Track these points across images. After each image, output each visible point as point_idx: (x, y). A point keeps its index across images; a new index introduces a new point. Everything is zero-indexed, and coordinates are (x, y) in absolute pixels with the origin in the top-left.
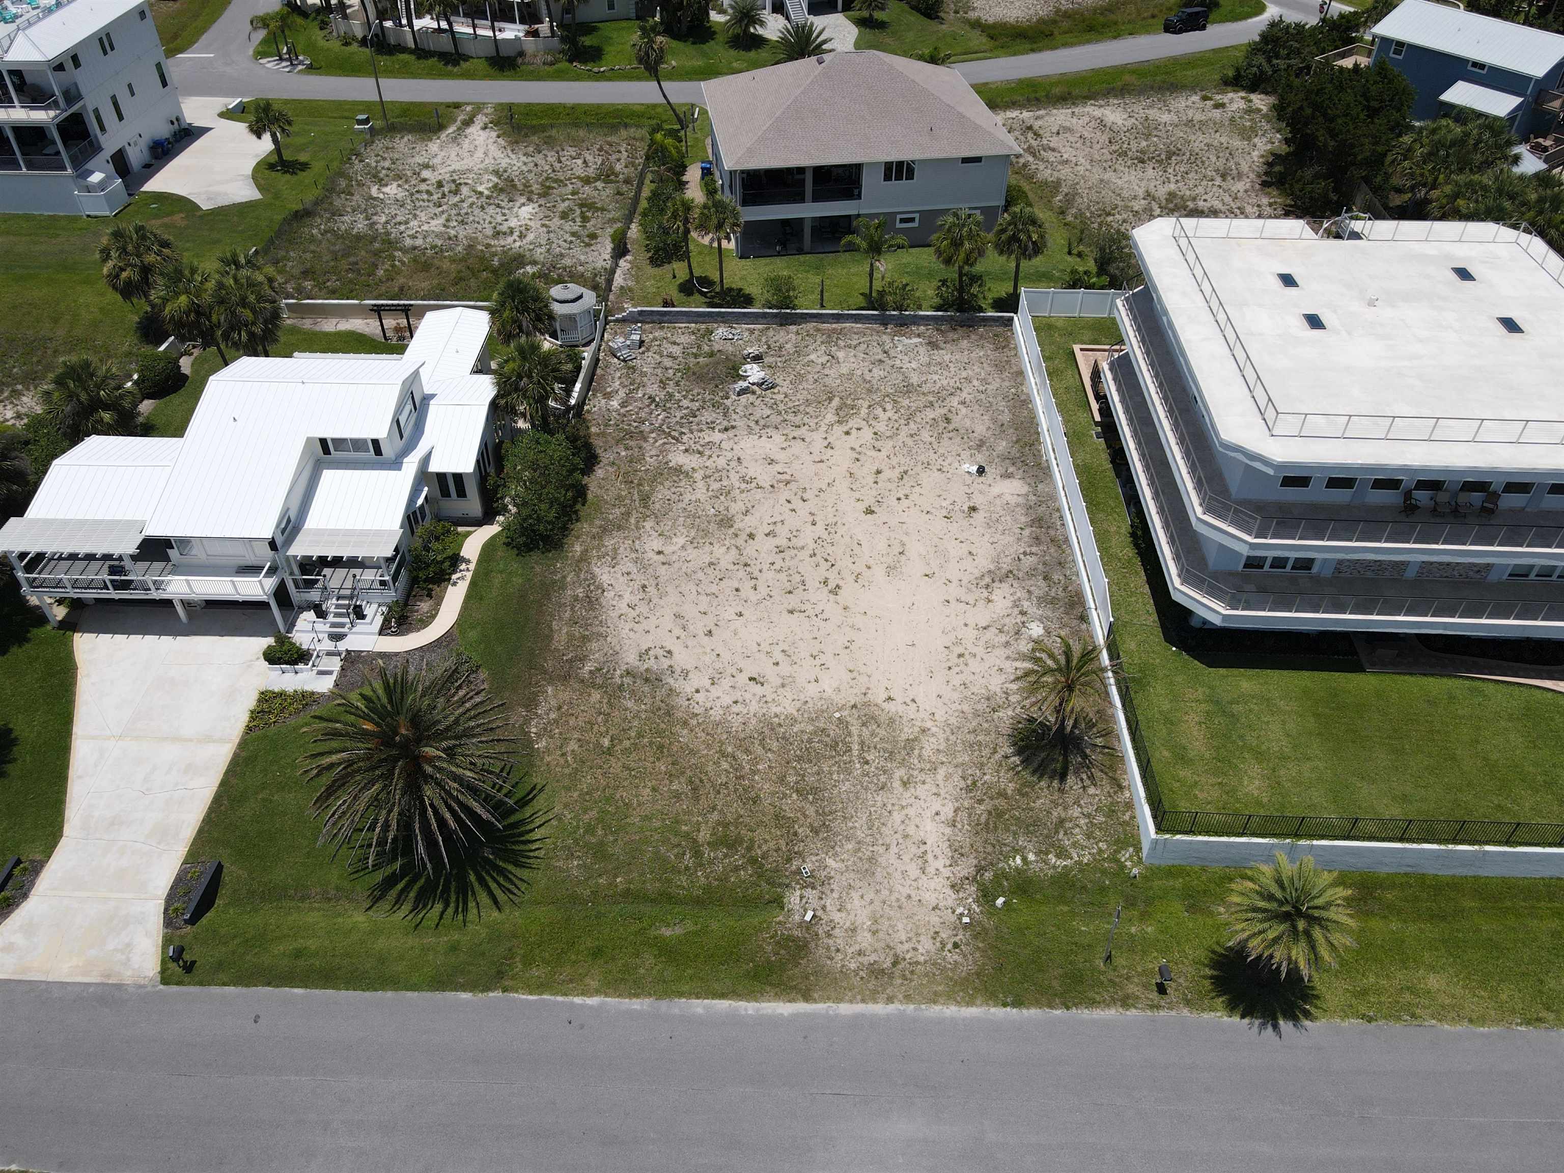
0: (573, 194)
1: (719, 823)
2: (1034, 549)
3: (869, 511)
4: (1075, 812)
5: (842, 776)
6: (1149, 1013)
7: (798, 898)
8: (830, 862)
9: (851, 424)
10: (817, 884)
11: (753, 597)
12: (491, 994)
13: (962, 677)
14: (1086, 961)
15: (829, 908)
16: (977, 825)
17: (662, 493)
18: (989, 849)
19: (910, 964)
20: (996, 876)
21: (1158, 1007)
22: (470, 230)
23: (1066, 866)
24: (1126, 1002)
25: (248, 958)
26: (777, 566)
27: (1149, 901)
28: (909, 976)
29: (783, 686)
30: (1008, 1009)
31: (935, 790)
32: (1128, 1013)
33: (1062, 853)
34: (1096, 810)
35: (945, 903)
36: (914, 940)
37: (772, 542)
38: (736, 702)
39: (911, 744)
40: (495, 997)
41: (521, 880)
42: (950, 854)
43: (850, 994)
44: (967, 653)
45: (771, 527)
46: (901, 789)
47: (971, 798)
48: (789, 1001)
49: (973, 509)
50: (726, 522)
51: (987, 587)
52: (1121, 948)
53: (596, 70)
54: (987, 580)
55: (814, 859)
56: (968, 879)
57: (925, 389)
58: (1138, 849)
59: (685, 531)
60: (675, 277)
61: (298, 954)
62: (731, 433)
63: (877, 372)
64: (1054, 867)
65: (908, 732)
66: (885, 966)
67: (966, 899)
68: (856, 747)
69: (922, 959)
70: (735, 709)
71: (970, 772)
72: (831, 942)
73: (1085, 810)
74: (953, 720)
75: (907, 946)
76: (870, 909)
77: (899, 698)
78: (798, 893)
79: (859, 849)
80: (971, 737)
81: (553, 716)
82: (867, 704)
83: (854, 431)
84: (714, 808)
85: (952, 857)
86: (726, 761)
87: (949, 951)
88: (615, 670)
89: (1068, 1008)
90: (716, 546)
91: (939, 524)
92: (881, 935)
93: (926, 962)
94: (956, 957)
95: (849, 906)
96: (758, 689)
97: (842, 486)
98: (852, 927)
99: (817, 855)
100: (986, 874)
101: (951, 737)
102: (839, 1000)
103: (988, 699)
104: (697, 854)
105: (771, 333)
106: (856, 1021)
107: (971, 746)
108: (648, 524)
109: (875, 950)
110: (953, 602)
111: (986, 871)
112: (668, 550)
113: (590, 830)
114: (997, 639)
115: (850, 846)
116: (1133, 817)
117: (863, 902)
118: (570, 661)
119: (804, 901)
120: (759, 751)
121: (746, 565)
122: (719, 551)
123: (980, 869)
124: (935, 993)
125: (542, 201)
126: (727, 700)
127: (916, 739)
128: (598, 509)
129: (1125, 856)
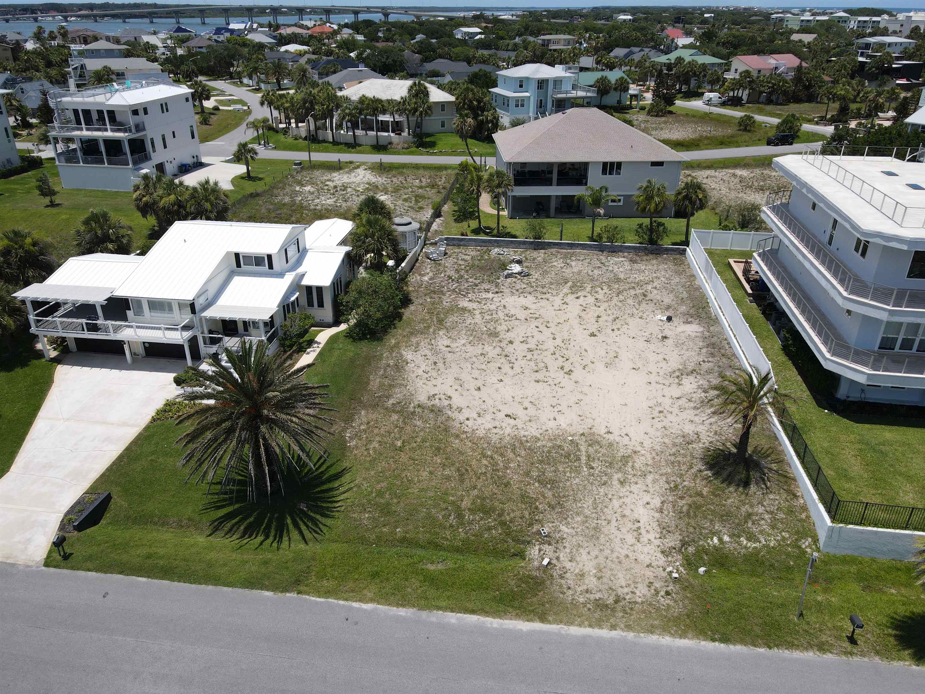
0: (411, 192)
1: (477, 497)
2: (710, 359)
3: (593, 335)
4: (761, 510)
5: (573, 475)
6: (844, 658)
7: (537, 551)
8: (563, 528)
9: (579, 294)
10: (553, 542)
11: (511, 372)
12: (288, 595)
13: (664, 424)
14: (781, 615)
15: (562, 559)
16: (681, 513)
17: (451, 319)
18: (691, 530)
19: (630, 603)
20: (697, 551)
21: (851, 654)
22: (349, 204)
23: (755, 548)
24: (822, 648)
25: (112, 555)
26: (528, 358)
27: (829, 580)
28: (629, 611)
29: (530, 421)
30: (717, 644)
31: (645, 488)
32: (824, 656)
33: (751, 537)
34: (777, 509)
35: (657, 563)
36: (632, 586)
37: (525, 346)
38: (495, 427)
39: (625, 459)
40: (291, 597)
41: (325, 525)
42: (659, 531)
43: (579, 620)
44: (665, 411)
45: (525, 339)
46: (619, 486)
47: (674, 495)
48: (528, 621)
49: (666, 337)
50: (494, 334)
51: (678, 377)
52: (810, 609)
53: (431, 151)
54: (677, 374)
55: (550, 525)
56: (675, 549)
57: (629, 280)
58: (816, 540)
59: (466, 337)
60: (469, 227)
61: (149, 556)
62: (500, 295)
63: (596, 272)
64: (746, 547)
65: (622, 452)
66: (608, 602)
67: (674, 562)
68: (584, 458)
69: (639, 600)
70: (495, 431)
71: (672, 478)
72: (563, 582)
73: (768, 509)
74: (658, 448)
75: (626, 590)
76: (594, 562)
77: (616, 432)
78: (537, 547)
79: (587, 521)
80: (672, 458)
81: (363, 427)
82: (593, 434)
83: (582, 298)
84: (475, 487)
85: (661, 533)
86: (486, 460)
87: (662, 596)
88: (410, 404)
89: (770, 648)
90: (486, 346)
91: (641, 344)
92: (605, 580)
93: (643, 603)
94: (668, 602)
95: (578, 559)
96: (512, 422)
97: (574, 322)
98: (580, 573)
99: (553, 522)
100: (690, 548)
101: (656, 457)
102: (570, 623)
103: (684, 437)
104: (460, 516)
105: (528, 252)
106: (583, 641)
107: (673, 463)
108: (441, 333)
109: (600, 590)
110: (654, 384)
111: (689, 545)
112: (454, 345)
113: (380, 494)
114: (687, 405)
115: (579, 519)
116: (808, 517)
117: (589, 557)
118: (380, 397)
119: (542, 552)
120: (512, 455)
121: (506, 356)
122: (488, 348)
123: (684, 544)
124: (652, 626)
125: (393, 194)
126: (489, 426)
127: (629, 456)
128: (409, 324)
129: (805, 543)
